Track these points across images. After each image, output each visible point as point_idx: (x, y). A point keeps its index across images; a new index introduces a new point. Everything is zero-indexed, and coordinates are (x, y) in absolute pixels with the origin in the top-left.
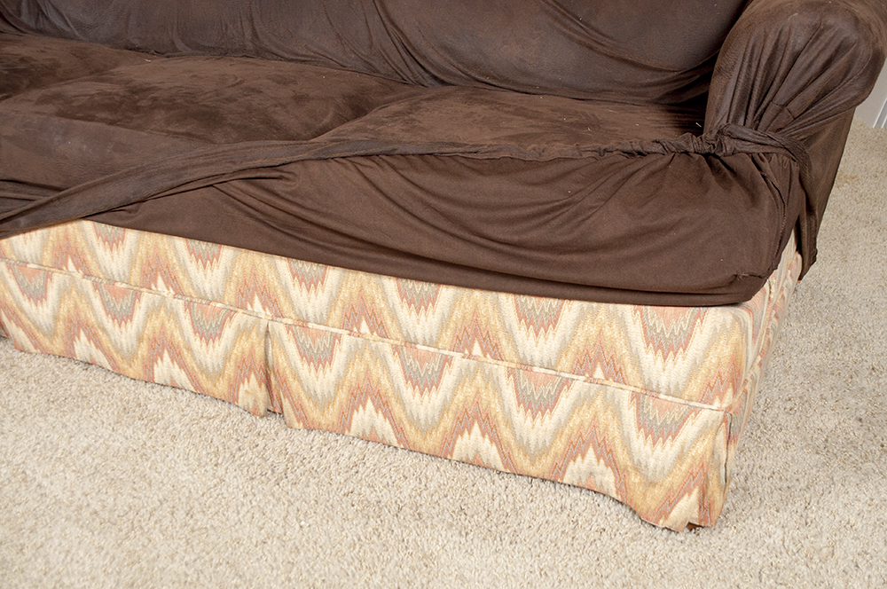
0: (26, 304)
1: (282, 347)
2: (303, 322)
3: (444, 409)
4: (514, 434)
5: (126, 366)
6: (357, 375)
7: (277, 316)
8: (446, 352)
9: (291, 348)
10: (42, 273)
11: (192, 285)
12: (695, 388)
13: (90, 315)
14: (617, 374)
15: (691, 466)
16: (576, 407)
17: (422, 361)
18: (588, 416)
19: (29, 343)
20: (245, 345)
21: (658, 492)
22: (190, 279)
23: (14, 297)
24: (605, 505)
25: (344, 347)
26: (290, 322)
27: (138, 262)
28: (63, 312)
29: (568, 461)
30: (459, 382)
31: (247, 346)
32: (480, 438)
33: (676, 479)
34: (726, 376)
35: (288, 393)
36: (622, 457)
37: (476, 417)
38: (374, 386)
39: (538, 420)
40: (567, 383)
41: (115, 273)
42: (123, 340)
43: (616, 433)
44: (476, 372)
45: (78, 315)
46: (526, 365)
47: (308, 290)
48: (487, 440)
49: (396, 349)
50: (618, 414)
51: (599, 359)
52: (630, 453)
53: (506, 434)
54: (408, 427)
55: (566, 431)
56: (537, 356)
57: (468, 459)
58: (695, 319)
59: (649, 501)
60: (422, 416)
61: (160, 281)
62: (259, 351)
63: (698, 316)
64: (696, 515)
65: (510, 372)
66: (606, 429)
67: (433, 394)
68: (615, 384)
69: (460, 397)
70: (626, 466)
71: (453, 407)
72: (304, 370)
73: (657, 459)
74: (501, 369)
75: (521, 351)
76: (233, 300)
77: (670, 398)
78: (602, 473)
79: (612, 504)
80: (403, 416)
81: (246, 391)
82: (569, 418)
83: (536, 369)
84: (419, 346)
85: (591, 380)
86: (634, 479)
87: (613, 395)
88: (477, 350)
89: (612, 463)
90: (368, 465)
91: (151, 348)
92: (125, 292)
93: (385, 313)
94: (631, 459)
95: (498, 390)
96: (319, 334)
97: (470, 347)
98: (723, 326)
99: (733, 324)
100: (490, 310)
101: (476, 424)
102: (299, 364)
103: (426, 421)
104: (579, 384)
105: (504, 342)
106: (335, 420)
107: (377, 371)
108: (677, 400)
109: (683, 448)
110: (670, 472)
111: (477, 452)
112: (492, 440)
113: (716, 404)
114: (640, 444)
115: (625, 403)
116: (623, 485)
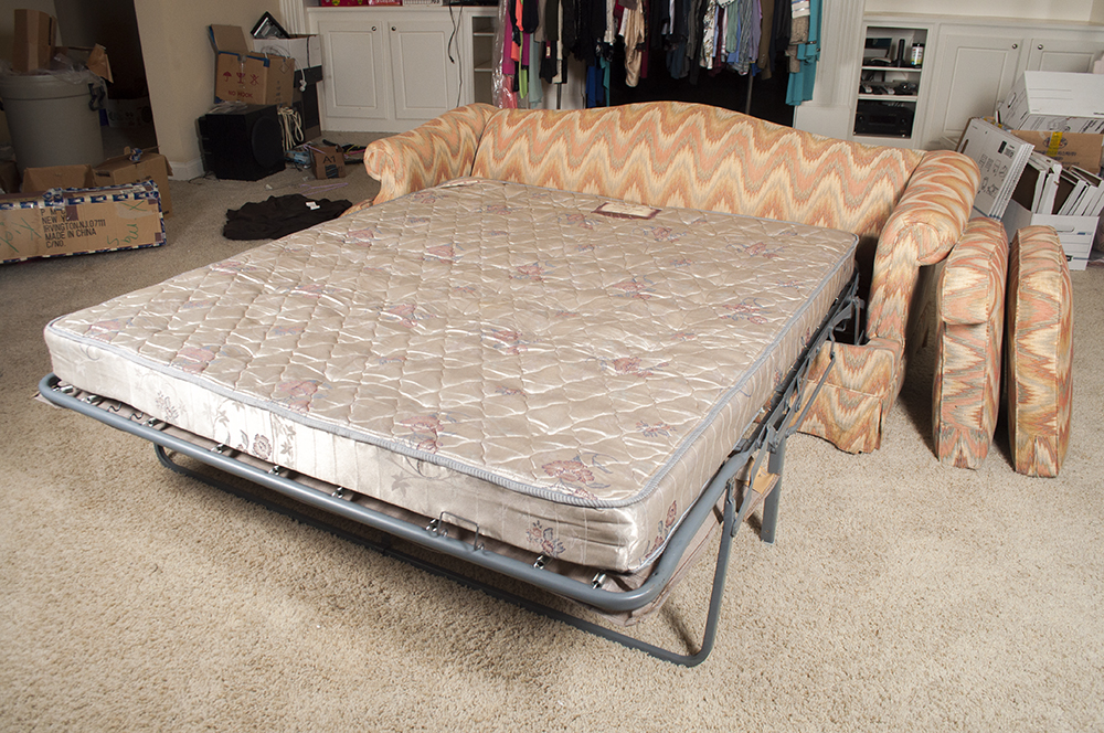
12: (866, 387)
14: (830, 380)
15: (863, 423)
21: (847, 435)
24: (819, 442)
33: (855, 429)
36: (830, 419)
43: (828, 408)
50: (829, 399)
52: (834, 417)
58: (868, 355)
59: (842, 440)
63: (869, 353)
64: (863, 447)
66: (823, 406)
70: (832, 423)
73: (847, 420)
77: (854, 391)
78: (820, 427)
79: (824, 442)
86: (835, 429)
87: (827, 390)
89: (825, 422)
94: (835, 420)
98: (882, 358)
99: (886, 358)
108: (858, 392)
109: (859, 414)
110: (853, 426)
113: (876, 394)
114: (839, 412)
115: (833, 393)
116: (829, 431)
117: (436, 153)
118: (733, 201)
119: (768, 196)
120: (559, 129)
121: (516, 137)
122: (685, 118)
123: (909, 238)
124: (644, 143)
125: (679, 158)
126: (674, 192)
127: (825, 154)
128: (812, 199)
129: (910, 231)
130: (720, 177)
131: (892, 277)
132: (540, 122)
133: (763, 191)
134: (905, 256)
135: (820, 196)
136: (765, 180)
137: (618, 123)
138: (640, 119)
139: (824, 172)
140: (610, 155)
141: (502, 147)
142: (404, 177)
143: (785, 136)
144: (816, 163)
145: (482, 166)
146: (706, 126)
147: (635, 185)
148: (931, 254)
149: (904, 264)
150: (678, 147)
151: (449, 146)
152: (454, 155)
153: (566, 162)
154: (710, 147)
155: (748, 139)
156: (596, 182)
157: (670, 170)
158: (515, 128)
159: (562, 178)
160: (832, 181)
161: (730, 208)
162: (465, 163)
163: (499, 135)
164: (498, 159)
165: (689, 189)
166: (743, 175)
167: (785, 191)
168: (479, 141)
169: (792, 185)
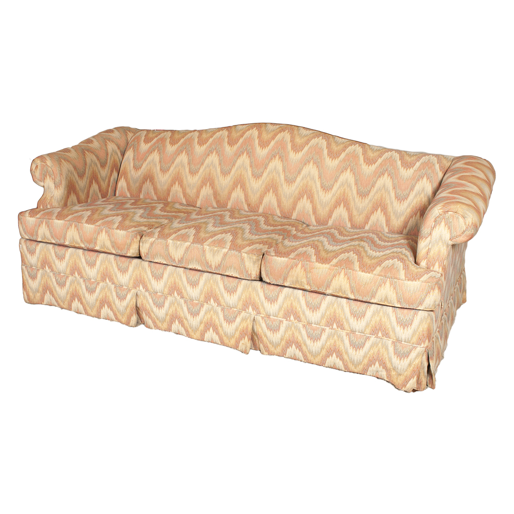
0: (155, 309)
1: (260, 325)
2: (268, 316)
3: (322, 348)
4: (349, 357)
5: (193, 334)
6: (289, 335)
7: (258, 314)
8: (323, 327)
9: (264, 325)
10: (163, 297)
11: (225, 302)
12: (415, 340)
13: (181, 313)
14: (386, 335)
15: (414, 368)
16: (372, 347)
17: (314, 330)
18: (376, 350)
19: (152, 325)
20: (244, 325)
21: (402, 378)
22: (224, 299)
23: (150, 306)
25: (284, 325)
26: (263, 316)
27: (204, 293)
28: (170, 312)
29: (369, 367)
30: (328, 338)
31: (245, 325)
32: (336, 358)
33: (408, 373)
34: (425, 335)
35: (262, 342)
36: (388, 365)
37: (334, 351)
38: (295, 339)
39: (358, 352)
40: (368, 338)
41: (194, 297)
42: (194, 324)
43: (386, 356)
44: (334, 334)
45: (176, 313)
46: (353, 332)
47: (271, 304)
48: (338, 359)
49: (304, 326)
50: (387, 349)
51: (380, 329)
52: (391, 363)
53: (345, 357)
54: (308, 355)
55: (368, 356)
56: (357, 329)
57: (331, 366)
58: (415, 315)
59: (399, 381)
60: (314, 351)
61: (212, 300)
62: (250, 327)
63: (415, 314)
64: (416, 386)
65: (347, 334)
66: (383, 355)
67: (318, 342)
68: (386, 338)
69: (328, 343)
70: (390, 368)
71: (326, 347)
72: (269, 333)
73: (401, 366)
74: (344, 333)
75: (351, 327)
76: (241, 308)
77: (406, 343)
78: (381, 371)
80: (307, 350)
81: (243, 344)
82: (369, 351)
83: (357, 333)
84: (313, 325)
85: (377, 337)
86: (393, 373)
87: (385, 342)
88: (335, 326)
89: (385, 367)
91: (205, 326)
92: (197, 304)
93: (301, 312)
94: (392, 366)
95: (342, 341)
96: (275, 320)
97: (332, 325)
98: (424, 317)
99: (428, 317)
100: (340, 311)
101: (334, 353)
102: (267, 331)
103: (316, 352)
104: (373, 338)
105: (345, 323)
106: (280, 351)
107: (297, 334)
108: (408, 344)
109: (411, 361)
110: (406, 370)
111: (335, 363)
112: (340, 359)
113: (422, 345)
114: (395, 360)
115: (390, 345)
116: (389, 375)
117: (88, 164)
118: (312, 197)
119: (339, 192)
120: (182, 145)
121: (150, 151)
122: (275, 135)
123: (443, 223)
124: (245, 154)
125: (271, 165)
126: (269, 191)
127: (380, 161)
128: (372, 194)
129: (444, 218)
130: (303, 179)
131: (431, 253)
132: (168, 140)
133: (335, 188)
134: (441, 238)
135: (377, 192)
136: (336, 181)
137: (226, 140)
138: (242, 136)
139: (379, 174)
140: (220, 164)
141: (140, 159)
142: (61, 184)
143: (350, 147)
144: (373, 167)
145: (125, 174)
146: (291, 141)
147: (239, 186)
148: (460, 235)
149: (440, 244)
150: (271, 157)
151: (98, 159)
152: (103, 165)
153: (187, 170)
154: (294, 157)
155: (323, 150)
156: (210, 185)
157: (265, 175)
158: (149, 145)
159: (185, 182)
160: (385, 181)
161: (311, 202)
162: (112, 171)
163: (138, 149)
164: (137, 168)
165: (280, 189)
166: (320, 177)
167: (351, 189)
168: (123, 155)
169: (356, 184)
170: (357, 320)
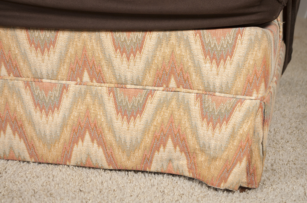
3: (64, 125)
4: (115, 136)
8: (64, 82)
12: (240, 84)
14: (185, 82)
15: (240, 141)
16: (158, 109)
17: (46, 91)
18: (167, 115)
21: (219, 164)
24: (181, 182)
29: (154, 152)
30: (74, 103)
32: (90, 143)
33: (230, 153)
34: (260, 73)
36: (191, 142)
37: (87, 128)
38: (12, 114)
39: (132, 123)
40: (151, 93)
43: (187, 125)
44: (86, 93)
46: (121, 84)
48: (96, 145)
49: (27, 84)
50: (187, 110)
51: (172, 72)
52: (197, 138)
53: (109, 137)
54: (37, 143)
55: (152, 128)
56: (129, 76)
57: (82, 162)
58: (237, 34)
59: (213, 172)
60: (48, 133)
63: (239, 32)
64: (244, 180)
65: (110, 90)
66: (180, 124)
67: (56, 115)
68: (184, 90)
69: (75, 114)
70: (195, 149)
71: (70, 122)
73: (216, 140)
74: (103, 90)
75: (117, 74)
77: (223, 95)
78: (178, 158)
79: (186, 181)
80: (34, 135)
82: (153, 120)
83: (128, 86)
84: (44, 80)
85: (167, 89)
86: (201, 158)
87: (183, 98)
88: (86, 77)
89: (185, 149)
90: (9, 172)
93: (19, 57)
95: (102, 104)
97: (81, 76)
98: (256, 36)
99: (262, 36)
100: (95, 45)
101: (87, 133)
103: (51, 136)
104: (160, 93)
105: (105, 69)
107: (14, 103)
108: (228, 95)
109: (234, 128)
110: (226, 148)
111: (88, 155)
112: (99, 144)
113: (255, 95)
115: (192, 102)
116: (192, 165)
170: (128, 59)
